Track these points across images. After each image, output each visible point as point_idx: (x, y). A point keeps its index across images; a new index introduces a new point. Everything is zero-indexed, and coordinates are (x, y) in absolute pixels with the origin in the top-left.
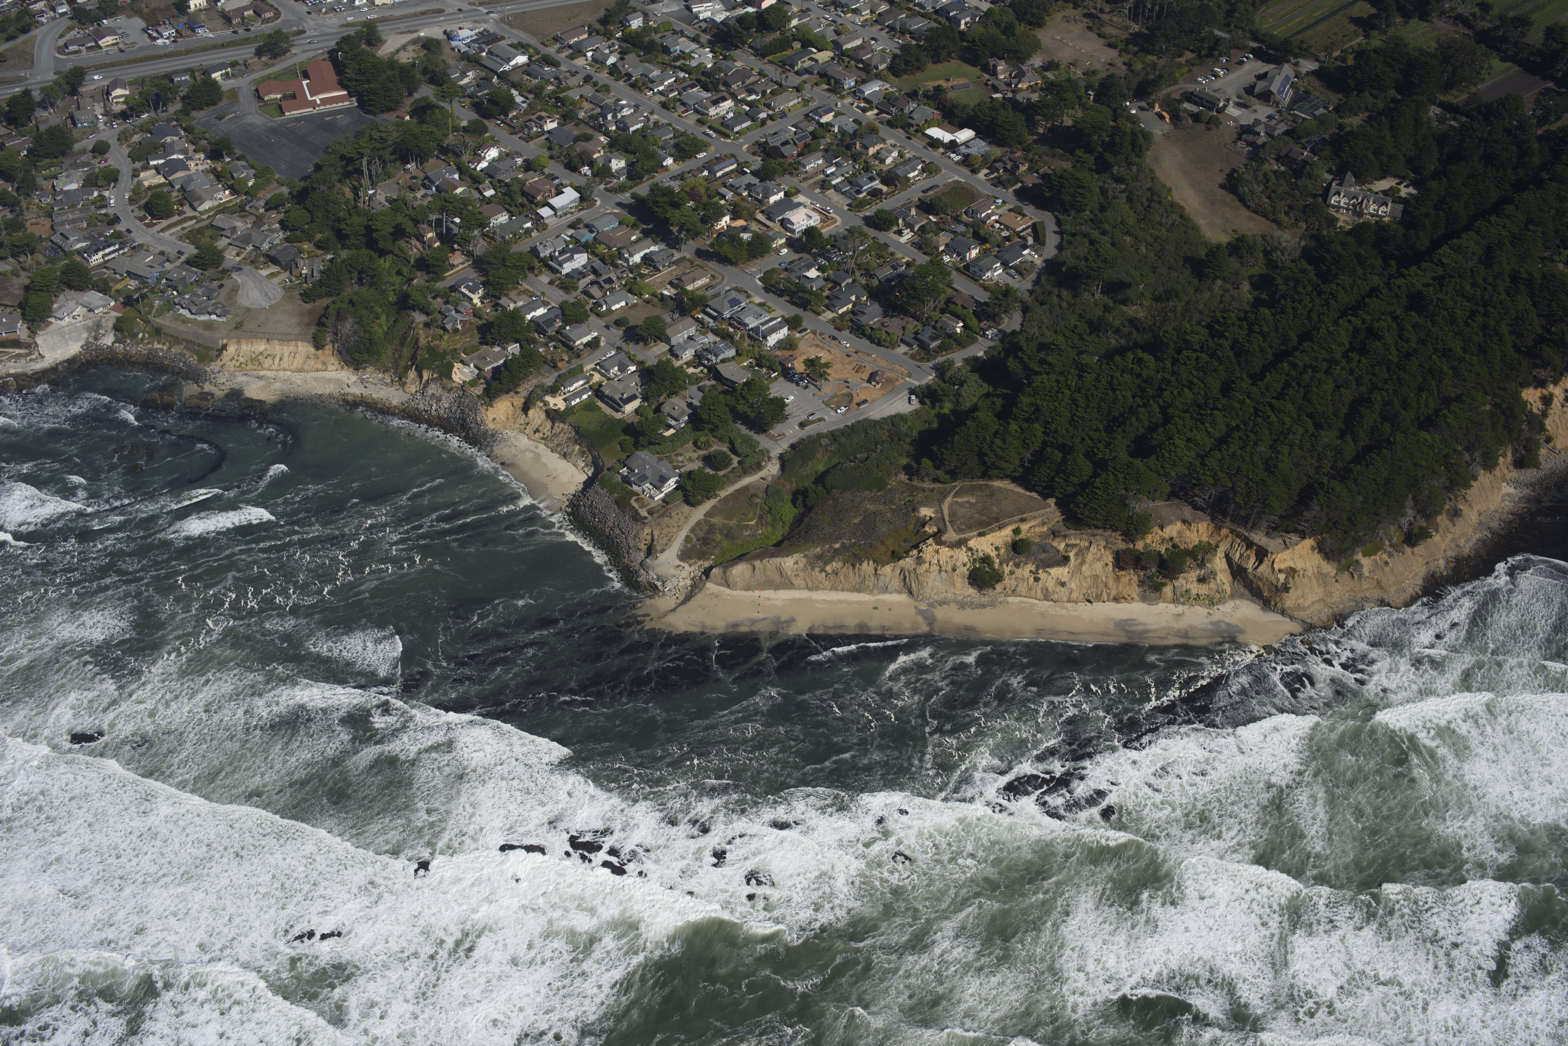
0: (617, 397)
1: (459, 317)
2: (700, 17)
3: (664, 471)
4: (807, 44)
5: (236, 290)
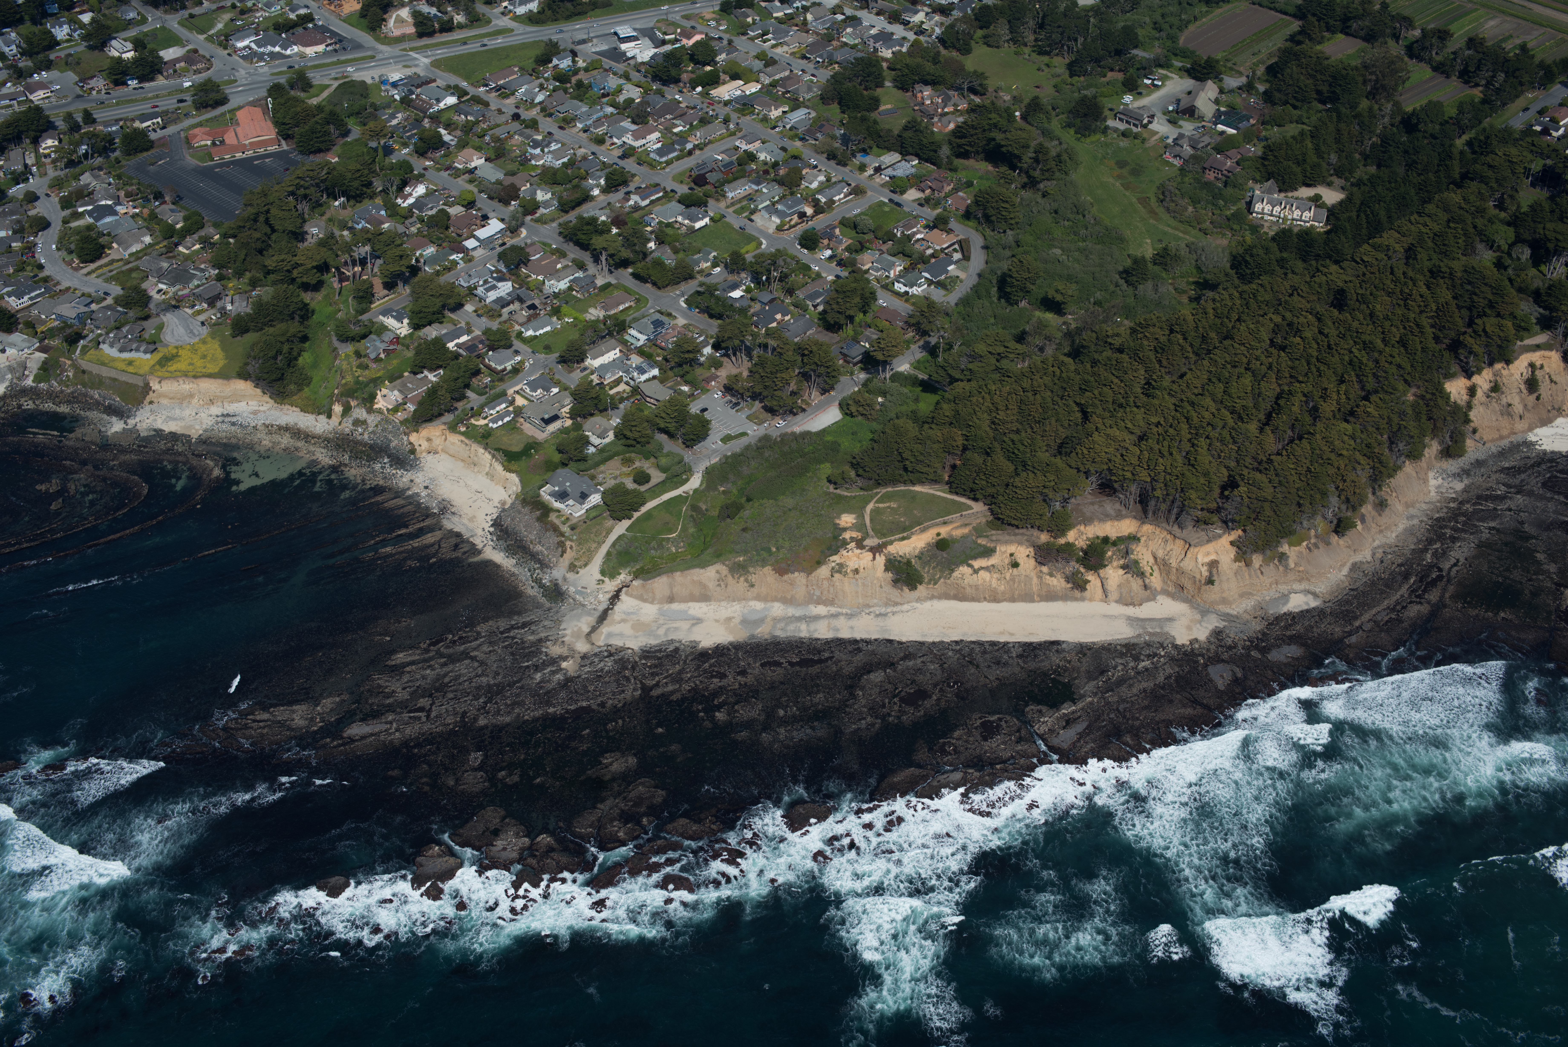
0: (539, 418)
1: (382, 346)
2: (629, 55)
3: (584, 488)
4: (735, 77)
5: (160, 327)
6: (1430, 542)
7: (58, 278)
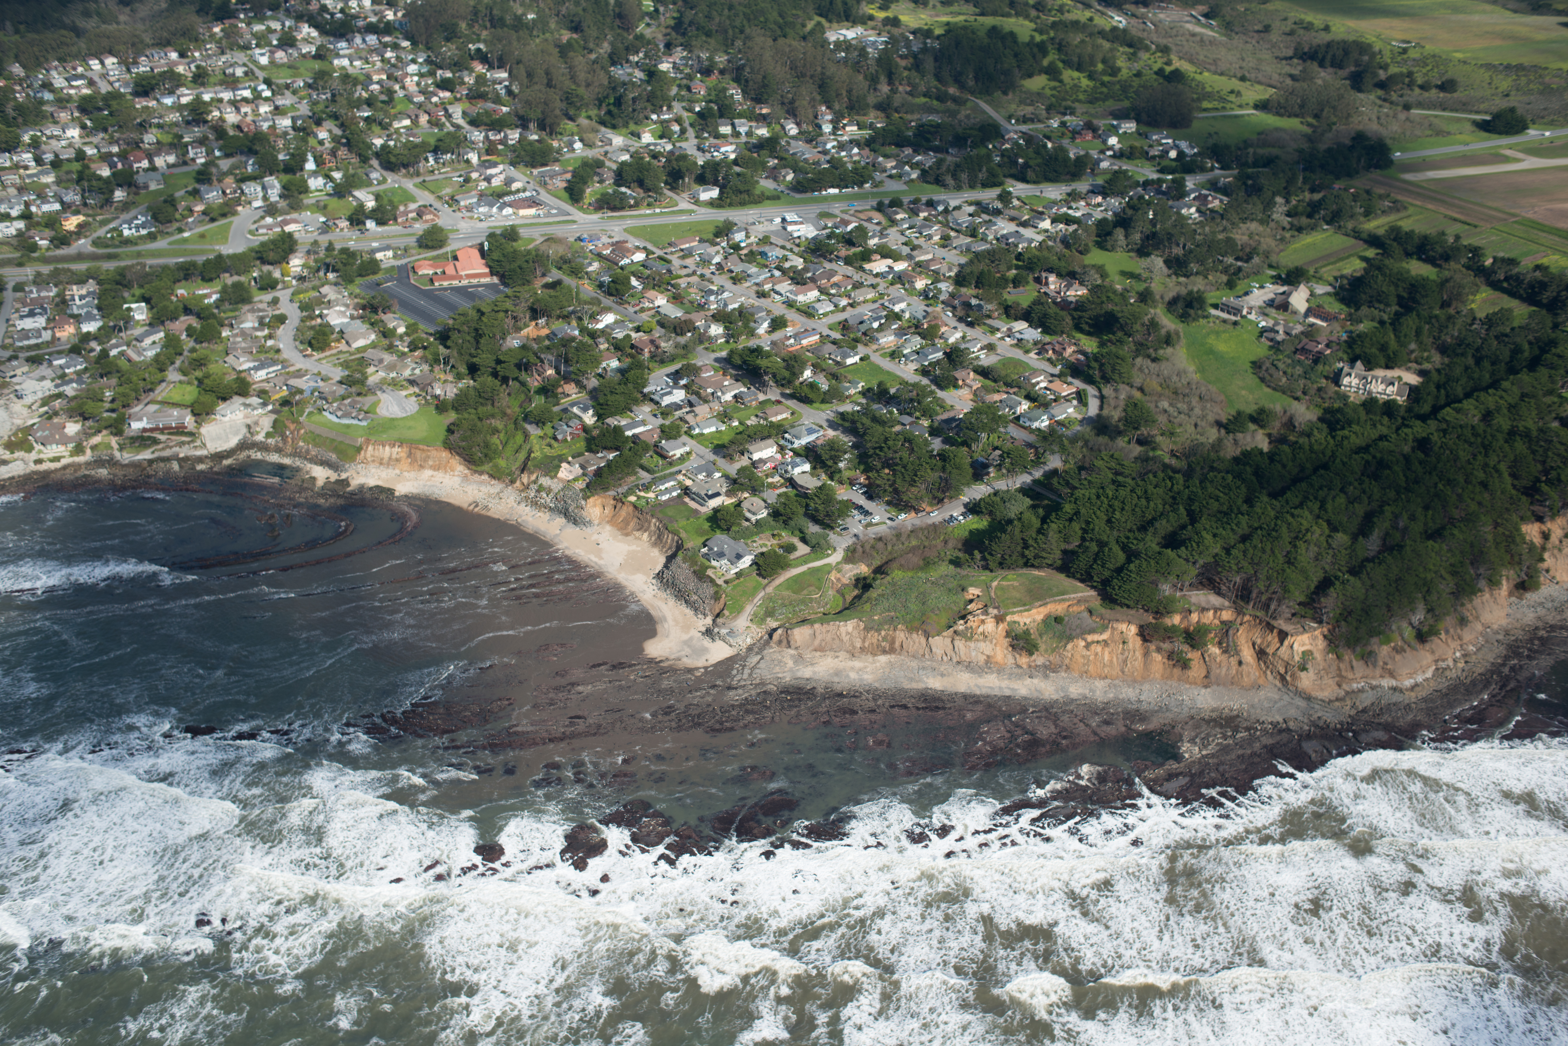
0: (703, 493)
1: (569, 430)
2: (796, 235)
3: (740, 551)
4: (884, 256)
5: (377, 403)
6: (1507, 658)
7: (293, 361)
